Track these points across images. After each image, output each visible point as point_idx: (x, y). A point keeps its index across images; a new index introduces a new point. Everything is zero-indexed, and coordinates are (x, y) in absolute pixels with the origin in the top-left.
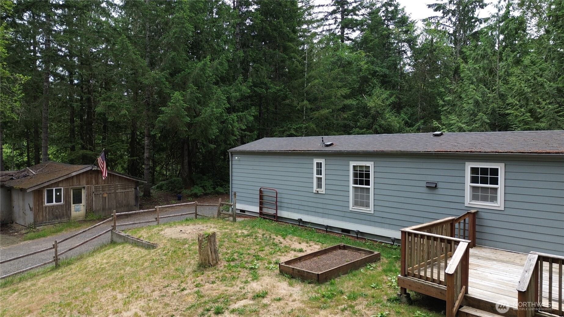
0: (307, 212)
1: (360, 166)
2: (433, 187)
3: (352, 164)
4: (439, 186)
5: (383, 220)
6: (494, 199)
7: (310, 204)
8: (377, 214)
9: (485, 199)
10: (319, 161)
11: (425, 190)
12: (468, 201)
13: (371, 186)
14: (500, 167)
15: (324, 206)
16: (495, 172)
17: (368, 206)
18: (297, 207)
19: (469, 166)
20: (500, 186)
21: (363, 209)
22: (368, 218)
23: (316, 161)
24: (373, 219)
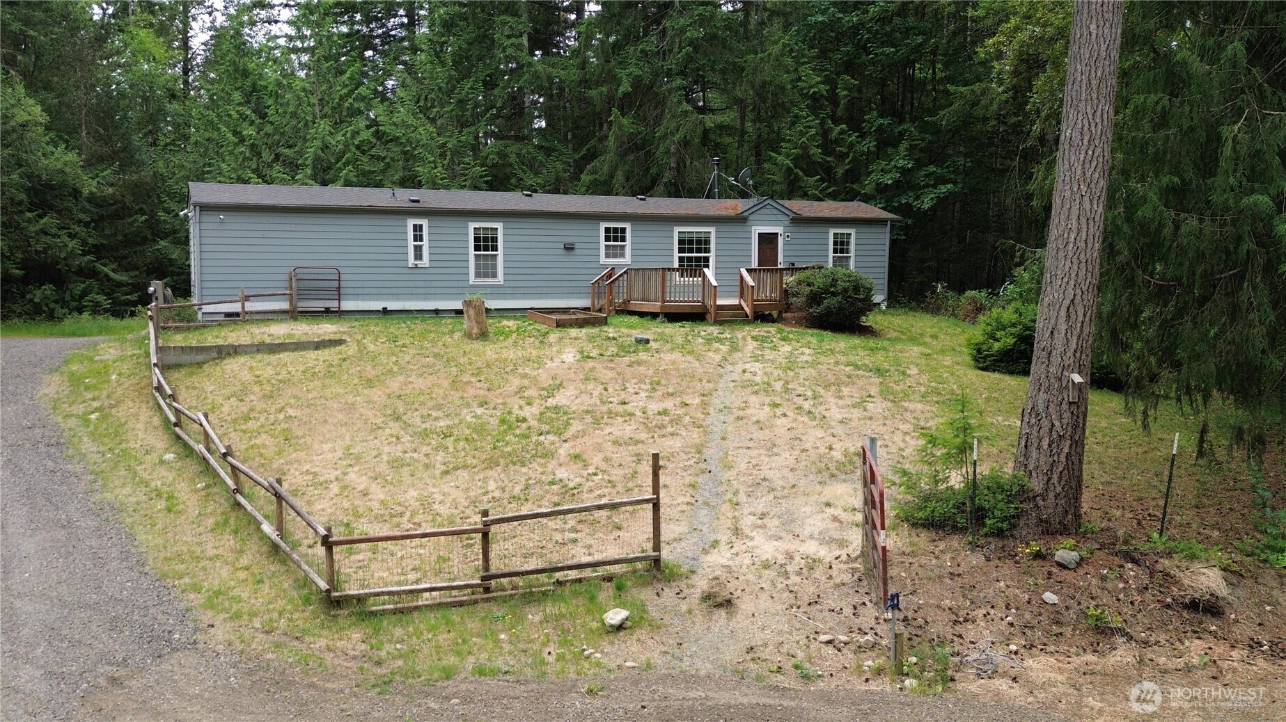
0: (397, 296)
1: (484, 229)
2: (569, 248)
3: (472, 226)
4: (576, 247)
5: (515, 291)
6: (623, 255)
7: (400, 284)
8: (509, 284)
9: (615, 256)
10: (418, 222)
11: (563, 252)
12: (603, 259)
13: (500, 252)
14: (627, 226)
15: (428, 284)
16: (623, 230)
17: (494, 275)
18: (375, 291)
19: (603, 225)
20: (628, 243)
21: (490, 281)
22: (495, 290)
23: (411, 222)
24: (502, 290)
